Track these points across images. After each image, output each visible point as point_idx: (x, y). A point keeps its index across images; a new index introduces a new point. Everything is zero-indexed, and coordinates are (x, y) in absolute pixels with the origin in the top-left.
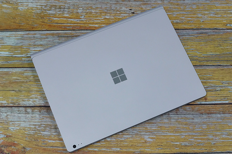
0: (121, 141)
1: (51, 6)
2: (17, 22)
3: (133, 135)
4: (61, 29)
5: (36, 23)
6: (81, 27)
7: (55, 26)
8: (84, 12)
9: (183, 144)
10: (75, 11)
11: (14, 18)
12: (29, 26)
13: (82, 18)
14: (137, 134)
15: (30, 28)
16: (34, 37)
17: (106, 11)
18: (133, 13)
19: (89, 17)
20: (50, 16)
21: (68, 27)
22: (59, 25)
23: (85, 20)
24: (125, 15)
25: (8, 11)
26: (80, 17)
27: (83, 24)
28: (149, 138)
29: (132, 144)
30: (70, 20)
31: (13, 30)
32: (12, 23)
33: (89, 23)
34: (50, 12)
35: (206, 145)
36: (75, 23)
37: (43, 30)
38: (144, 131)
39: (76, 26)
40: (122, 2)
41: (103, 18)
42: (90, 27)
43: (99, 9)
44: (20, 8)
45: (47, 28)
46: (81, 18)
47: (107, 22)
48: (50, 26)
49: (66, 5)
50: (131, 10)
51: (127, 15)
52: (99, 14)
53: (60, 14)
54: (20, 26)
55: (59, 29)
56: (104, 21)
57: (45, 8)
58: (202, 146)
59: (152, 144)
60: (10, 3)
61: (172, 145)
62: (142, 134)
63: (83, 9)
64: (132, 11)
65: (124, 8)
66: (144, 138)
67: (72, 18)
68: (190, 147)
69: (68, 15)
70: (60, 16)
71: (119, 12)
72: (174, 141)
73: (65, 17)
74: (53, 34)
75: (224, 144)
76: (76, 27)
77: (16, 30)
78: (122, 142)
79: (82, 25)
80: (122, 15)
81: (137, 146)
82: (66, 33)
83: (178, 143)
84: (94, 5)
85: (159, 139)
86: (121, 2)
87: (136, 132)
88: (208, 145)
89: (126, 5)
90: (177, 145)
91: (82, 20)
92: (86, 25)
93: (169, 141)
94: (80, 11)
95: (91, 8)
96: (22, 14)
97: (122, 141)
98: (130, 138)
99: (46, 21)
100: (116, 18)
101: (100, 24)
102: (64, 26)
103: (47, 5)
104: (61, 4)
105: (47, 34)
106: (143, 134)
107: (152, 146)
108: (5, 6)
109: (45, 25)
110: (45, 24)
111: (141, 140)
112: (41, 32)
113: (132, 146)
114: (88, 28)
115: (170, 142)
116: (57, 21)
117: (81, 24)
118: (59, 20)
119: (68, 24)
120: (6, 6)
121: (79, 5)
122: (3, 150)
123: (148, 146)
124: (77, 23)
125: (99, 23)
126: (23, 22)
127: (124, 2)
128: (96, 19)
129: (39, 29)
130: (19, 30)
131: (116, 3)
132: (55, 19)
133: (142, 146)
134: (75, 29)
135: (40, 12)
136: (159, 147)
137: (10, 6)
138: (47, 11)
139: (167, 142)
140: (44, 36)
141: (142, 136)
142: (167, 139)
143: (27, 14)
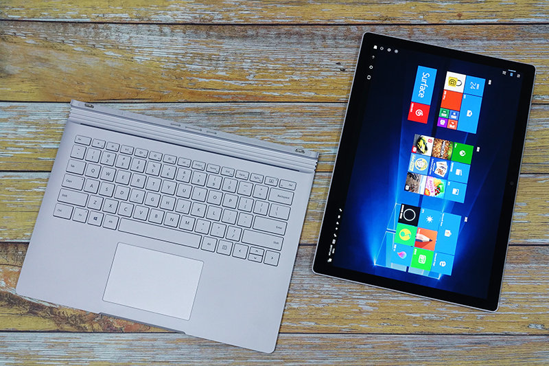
0: (317, 309)
1: (195, 55)
2: (133, 85)
3: (339, 298)
4: (212, 100)
5: (166, 88)
6: (247, 96)
7: (200, 94)
8: (253, 67)
9: (427, 316)
10: (238, 65)
11: (127, 78)
12: (155, 93)
13: (250, 79)
14: (345, 298)
15: (156, 97)
16: (163, 114)
17: (294, 66)
18: (343, 70)
19: (263, 77)
20: (192, 75)
21: (224, 97)
22: (209, 92)
23: (256, 82)
24: (328, 74)
25: (116, 64)
26: (247, 77)
27: (252, 90)
28: (366, 304)
29: (337, 314)
30: (227, 83)
31: (125, 101)
32: (124, 88)
33: (262, 90)
34: (193, 67)
35: (468, 320)
36: (237, 89)
37: (180, 100)
38: (358, 292)
39: (240, 94)
40: (324, 49)
41: (287, 80)
42: (264, 97)
43: (281, 63)
44: (137, 58)
45: (187, 97)
46: (248, 80)
47: (295, 87)
48: (192, 93)
49: (221, 54)
50: (339, 64)
51: (332, 74)
52: (281, 71)
53: (209, 72)
54: (138, 93)
55: (208, 100)
56: (289, 84)
57: (182, 59)
58: (460, 321)
59: (371, 316)
60: (120, 47)
61: (406, 318)
62: (354, 297)
63: (252, 62)
64: (342, 67)
65: (326, 61)
66: (358, 305)
67: (231, 80)
68: (438, 323)
69: (224, 74)
70: (210, 75)
71: (317, 69)
72: (411, 311)
73: (219, 78)
74: (197, 110)
75: (499, 320)
76: (239, 96)
77: (131, 100)
78: (319, 312)
79: (249, 92)
80: (323, 73)
81: (346, 319)
82: (220, 108)
83: (418, 315)
84: (273, 54)
85: (385, 306)
86: (321, 50)
87: (344, 293)
88: (470, 320)
89: (330, 55)
90: (415, 318)
91: (250, 82)
92: (257, 93)
93: (402, 311)
94: (245, 65)
95: (267, 59)
96: (142, 71)
97: (319, 309)
98: (332, 304)
99: (185, 85)
100: (311, 79)
101: (283, 91)
102: (218, 94)
103: (187, 53)
104: (212, 51)
105: (187, 108)
106: (357, 297)
107: (371, 320)
108: (110, 53)
109: (184, 92)
110: (183, 89)
111: (352, 308)
112: (175, 105)
113: (336, 318)
114: (260, 99)
115: (404, 313)
116: (205, 84)
117: (249, 90)
118: (207, 83)
119: (224, 89)
120: (112, 54)
121: (244, 54)
122: (112, 323)
123: (365, 320)
124: (241, 89)
125: (281, 89)
126: (144, 85)
127: (327, 50)
128: (275, 82)
129: (173, 99)
130: (136, 101)
131: (312, 50)
132: (200, 80)
133: (354, 319)
134: (237, 100)
135: (174, 66)
136: (384, 321)
137: (119, 53)
138: (187, 65)
139: (399, 314)
140: (182, 114)
141: (356, 300)
142: (397, 308)
143: (150, 70)
